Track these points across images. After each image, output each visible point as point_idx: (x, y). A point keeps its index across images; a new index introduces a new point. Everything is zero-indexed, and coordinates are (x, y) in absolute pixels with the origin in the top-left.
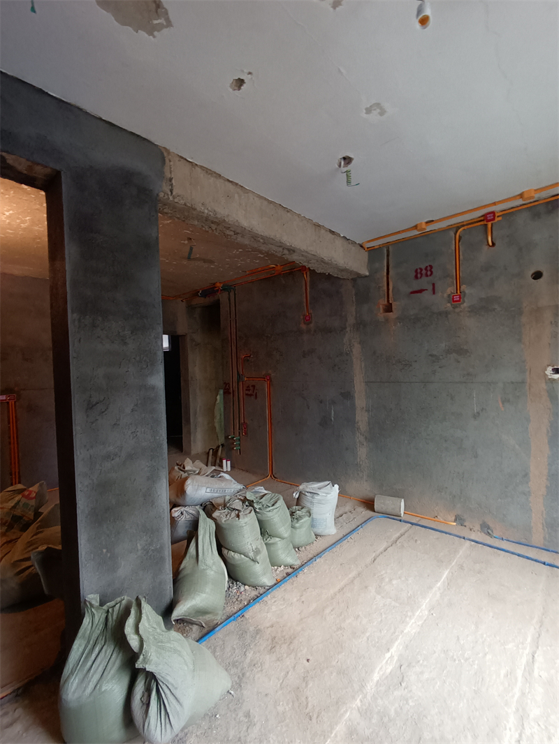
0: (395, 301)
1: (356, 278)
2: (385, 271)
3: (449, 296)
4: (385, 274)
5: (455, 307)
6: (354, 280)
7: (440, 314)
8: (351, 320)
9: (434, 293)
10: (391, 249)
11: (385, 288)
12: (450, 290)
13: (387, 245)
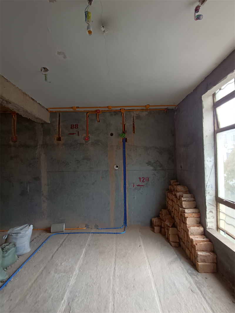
0: (62, 136)
1: (43, 123)
2: (58, 123)
3: (84, 137)
4: (58, 124)
5: (86, 142)
6: (42, 124)
7: (81, 144)
8: (40, 143)
9: (78, 136)
10: (61, 114)
11: (58, 130)
12: (85, 135)
13: (59, 112)
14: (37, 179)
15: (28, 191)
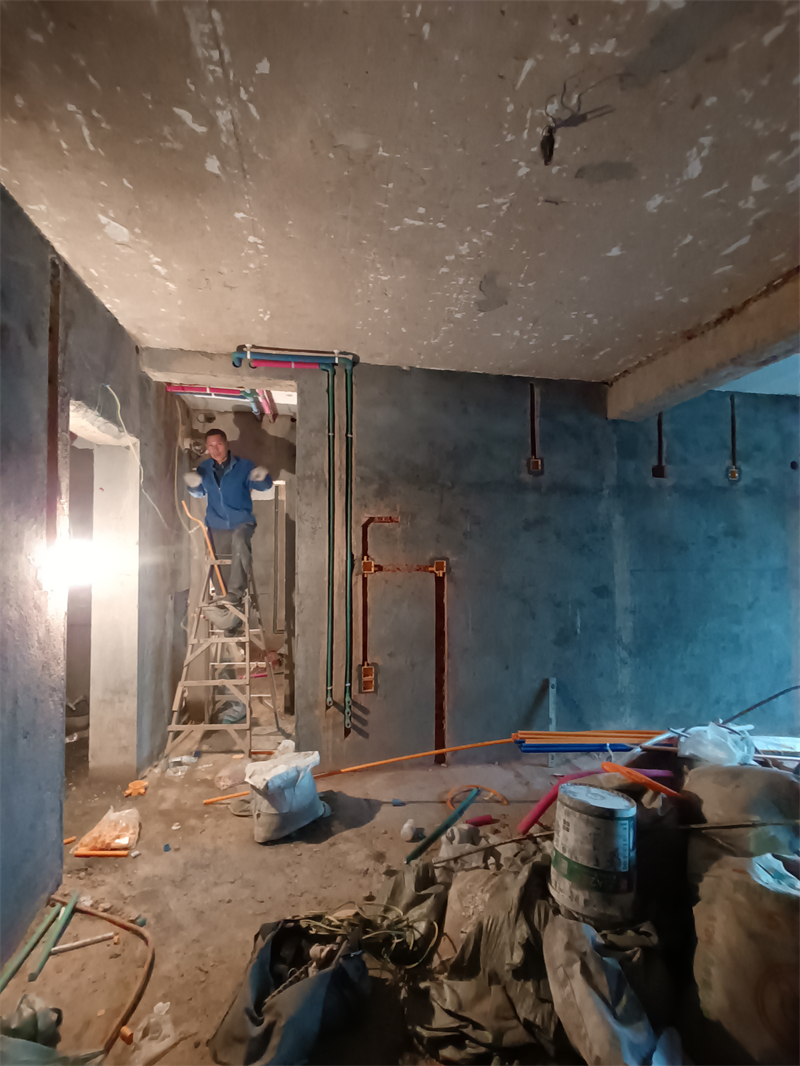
0: (668, 462)
2: (657, 422)
3: (727, 469)
4: (656, 426)
5: (732, 484)
6: (615, 422)
7: (718, 489)
8: (611, 480)
12: (728, 463)
14: (604, 592)
15: (579, 630)
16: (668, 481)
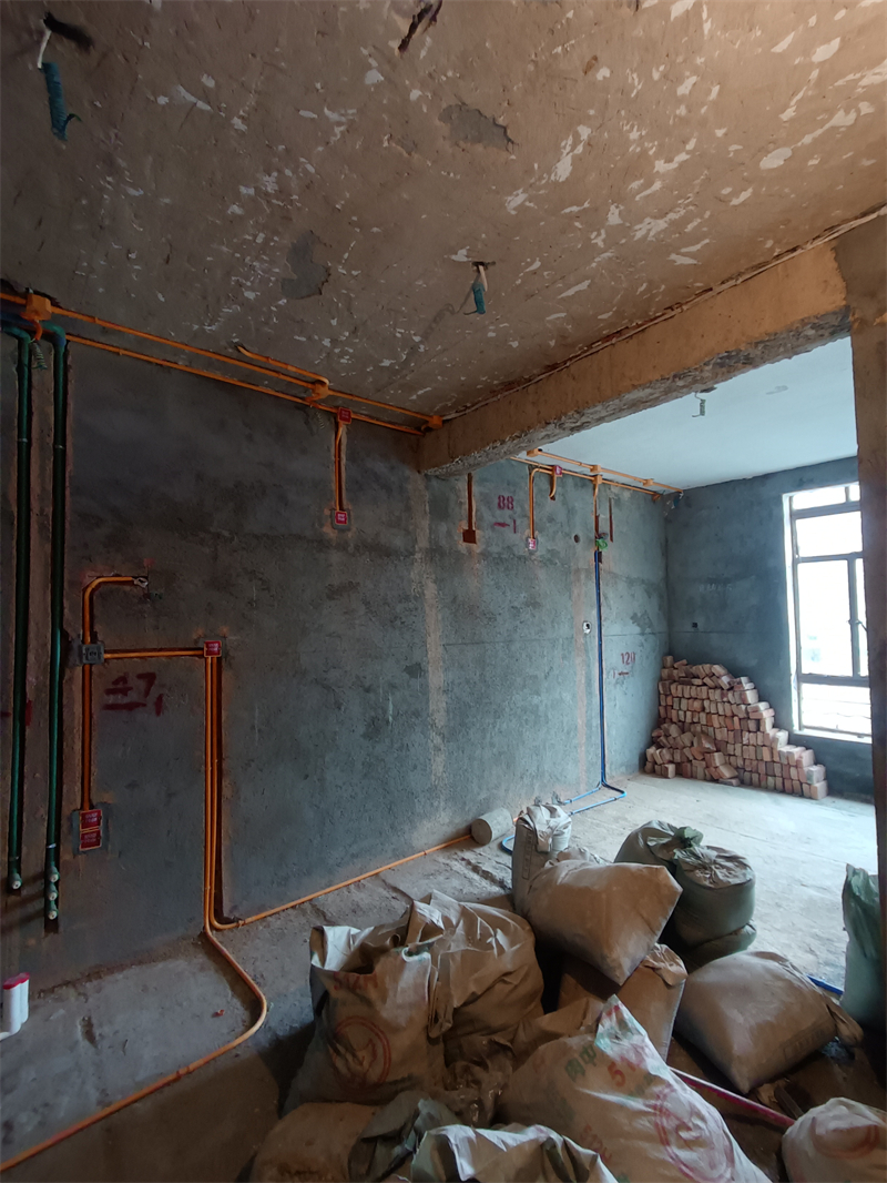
0: (478, 528)
2: (467, 482)
3: (527, 539)
4: (466, 486)
5: (531, 554)
7: (520, 558)
8: (423, 543)
9: (515, 532)
12: (527, 532)
14: (416, 670)
15: (391, 719)
16: (477, 548)
